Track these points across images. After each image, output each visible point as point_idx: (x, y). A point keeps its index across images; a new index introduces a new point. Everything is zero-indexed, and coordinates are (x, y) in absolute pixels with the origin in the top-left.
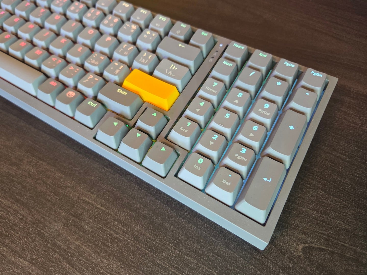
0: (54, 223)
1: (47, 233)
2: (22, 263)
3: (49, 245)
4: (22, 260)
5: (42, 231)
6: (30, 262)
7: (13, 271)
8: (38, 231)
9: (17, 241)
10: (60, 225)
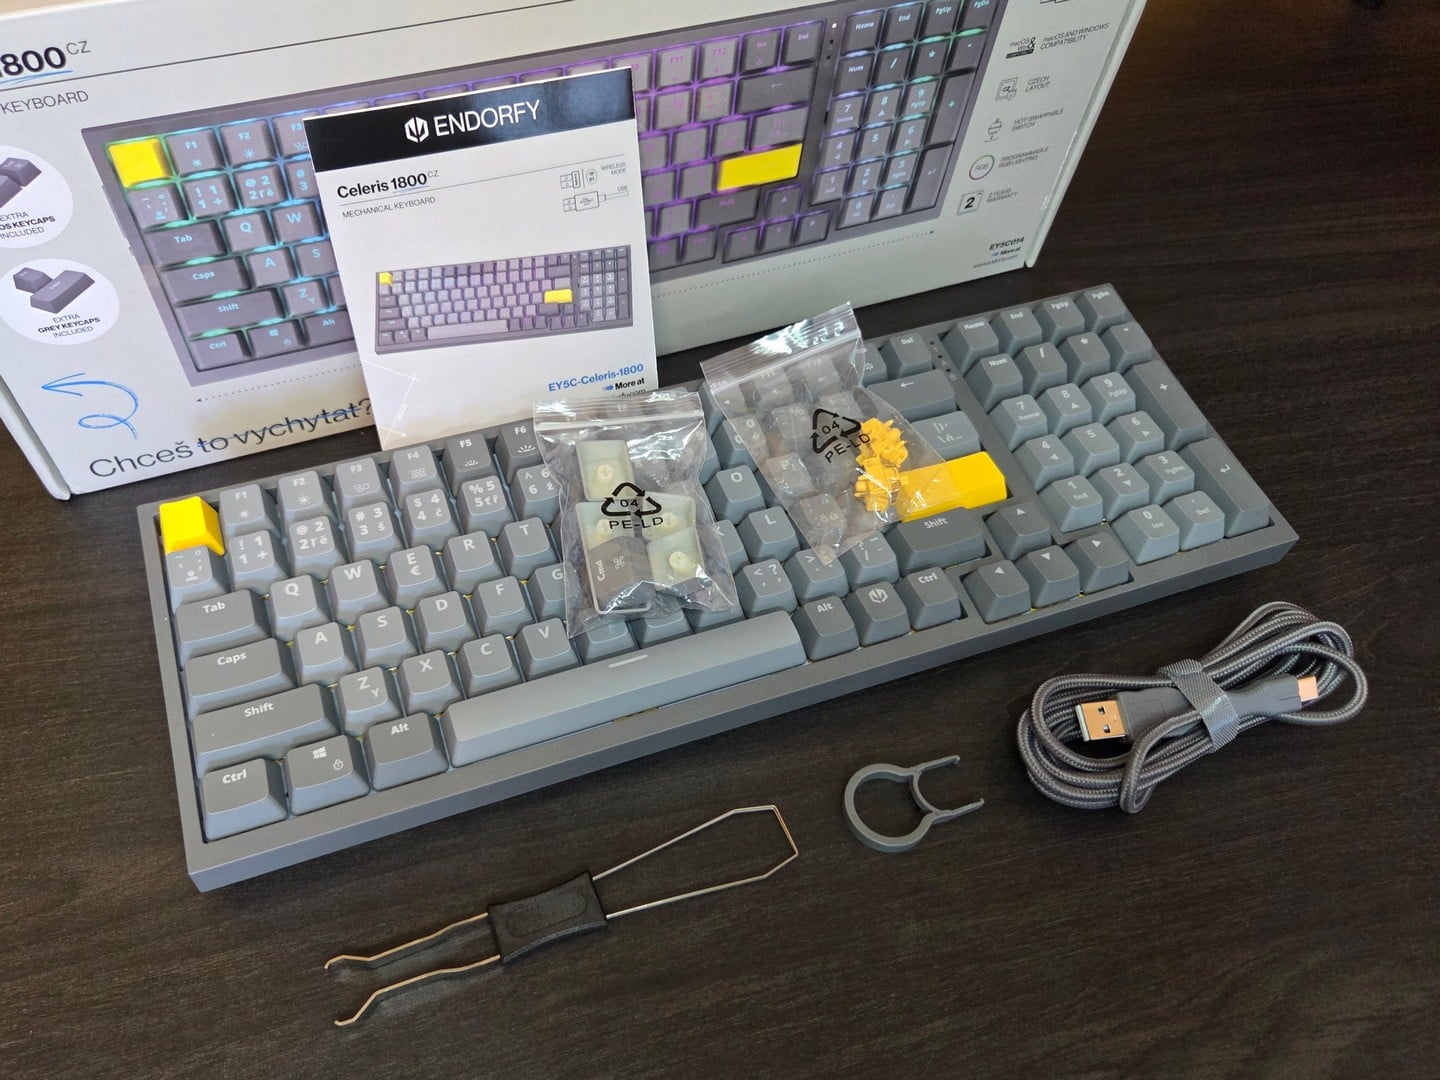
0: (902, 931)
1: (910, 954)
2: (932, 1029)
3: (936, 967)
4: (929, 1026)
5: (899, 960)
6: (941, 1017)
7: (936, 1051)
8: (893, 965)
9: (884, 1011)
10: (913, 925)
